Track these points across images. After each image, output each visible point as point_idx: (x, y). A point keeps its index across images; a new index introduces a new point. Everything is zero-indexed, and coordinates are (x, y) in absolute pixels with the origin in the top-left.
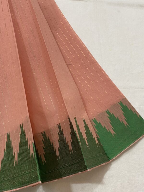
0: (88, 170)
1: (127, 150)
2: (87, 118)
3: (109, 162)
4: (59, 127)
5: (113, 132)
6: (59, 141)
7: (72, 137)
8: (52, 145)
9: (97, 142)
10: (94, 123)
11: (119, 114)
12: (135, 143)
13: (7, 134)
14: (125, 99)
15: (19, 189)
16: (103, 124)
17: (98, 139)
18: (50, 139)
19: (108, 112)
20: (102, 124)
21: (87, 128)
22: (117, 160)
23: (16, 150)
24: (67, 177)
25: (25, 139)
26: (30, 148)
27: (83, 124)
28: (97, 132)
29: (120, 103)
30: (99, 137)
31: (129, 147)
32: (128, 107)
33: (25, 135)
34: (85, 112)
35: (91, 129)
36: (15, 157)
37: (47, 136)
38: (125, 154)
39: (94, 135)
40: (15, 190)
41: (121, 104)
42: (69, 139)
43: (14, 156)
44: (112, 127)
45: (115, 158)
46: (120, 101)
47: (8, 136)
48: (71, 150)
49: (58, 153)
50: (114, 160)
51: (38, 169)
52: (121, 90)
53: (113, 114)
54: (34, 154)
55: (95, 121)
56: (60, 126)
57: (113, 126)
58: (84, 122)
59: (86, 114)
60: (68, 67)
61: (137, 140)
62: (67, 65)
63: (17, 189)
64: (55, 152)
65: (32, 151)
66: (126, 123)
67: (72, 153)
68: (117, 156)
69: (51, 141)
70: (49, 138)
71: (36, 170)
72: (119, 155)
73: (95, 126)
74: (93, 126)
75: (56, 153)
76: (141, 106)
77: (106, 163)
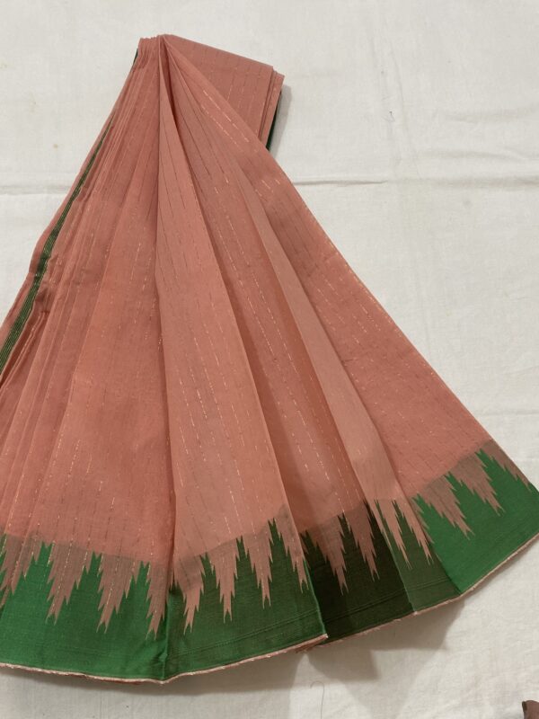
0: (416, 613)
1: (500, 568)
2: (402, 496)
3: (457, 599)
4: (343, 521)
5: (464, 527)
6: (344, 554)
7: (375, 546)
8: (328, 561)
9: (427, 552)
10: (418, 508)
11: (479, 482)
12: (520, 552)
13: (237, 541)
14: (491, 443)
15: (281, 651)
16: (439, 509)
17: (430, 546)
18: (322, 549)
19: (451, 478)
20: (437, 508)
21: (402, 521)
22: (477, 594)
23: (263, 575)
24: (367, 631)
25: (284, 551)
26: (296, 570)
27: (394, 511)
28: (425, 528)
29: (479, 453)
30: (432, 541)
31: (505, 561)
32: (499, 463)
33: (282, 543)
34: (397, 483)
35: (412, 522)
36: (263, 591)
37: (314, 543)
38: (496, 578)
39: (421, 538)
40: (272, 654)
41: (483, 456)
42: (367, 549)
43: (260, 587)
44: (462, 515)
45: (472, 589)
46: (481, 450)
47: (240, 545)
48: (375, 573)
49: (342, 580)
50: (471, 594)
51: (318, 611)
52: (480, 419)
53: (463, 483)
54: (309, 583)
55: (420, 502)
56: (345, 519)
57: (463, 512)
58: (396, 507)
59: (397, 488)
60: (345, 368)
61: (525, 546)
62: (342, 362)
63: (277, 653)
64: (335, 578)
65: (303, 577)
66: (495, 503)
67: (376, 579)
68: (476, 585)
69: (324, 552)
70: (318, 547)
71: (316, 614)
72: (482, 580)
73: (420, 513)
74: (415, 513)
75: (337, 580)
76: (533, 460)
77: (451, 601)
